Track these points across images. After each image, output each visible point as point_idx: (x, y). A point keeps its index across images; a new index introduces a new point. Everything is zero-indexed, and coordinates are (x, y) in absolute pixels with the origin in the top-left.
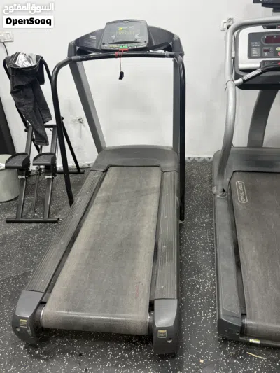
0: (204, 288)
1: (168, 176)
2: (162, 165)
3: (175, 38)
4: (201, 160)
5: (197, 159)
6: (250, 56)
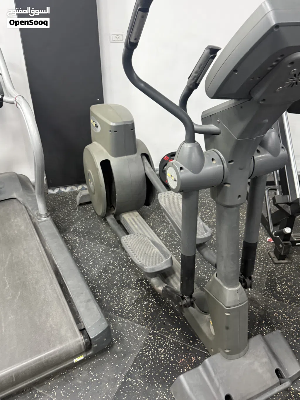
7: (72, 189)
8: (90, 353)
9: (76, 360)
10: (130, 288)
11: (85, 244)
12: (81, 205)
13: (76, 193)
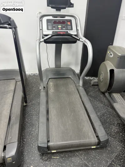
0: (35, 133)
1: (19, 83)
2: (16, 78)
3: (11, 20)
4: (33, 74)
5: (31, 74)
6: (48, 29)
7: (89, 78)
8: (98, 146)
9: (92, 147)
10: (114, 126)
11: (94, 102)
12: (93, 85)
13: (91, 80)
